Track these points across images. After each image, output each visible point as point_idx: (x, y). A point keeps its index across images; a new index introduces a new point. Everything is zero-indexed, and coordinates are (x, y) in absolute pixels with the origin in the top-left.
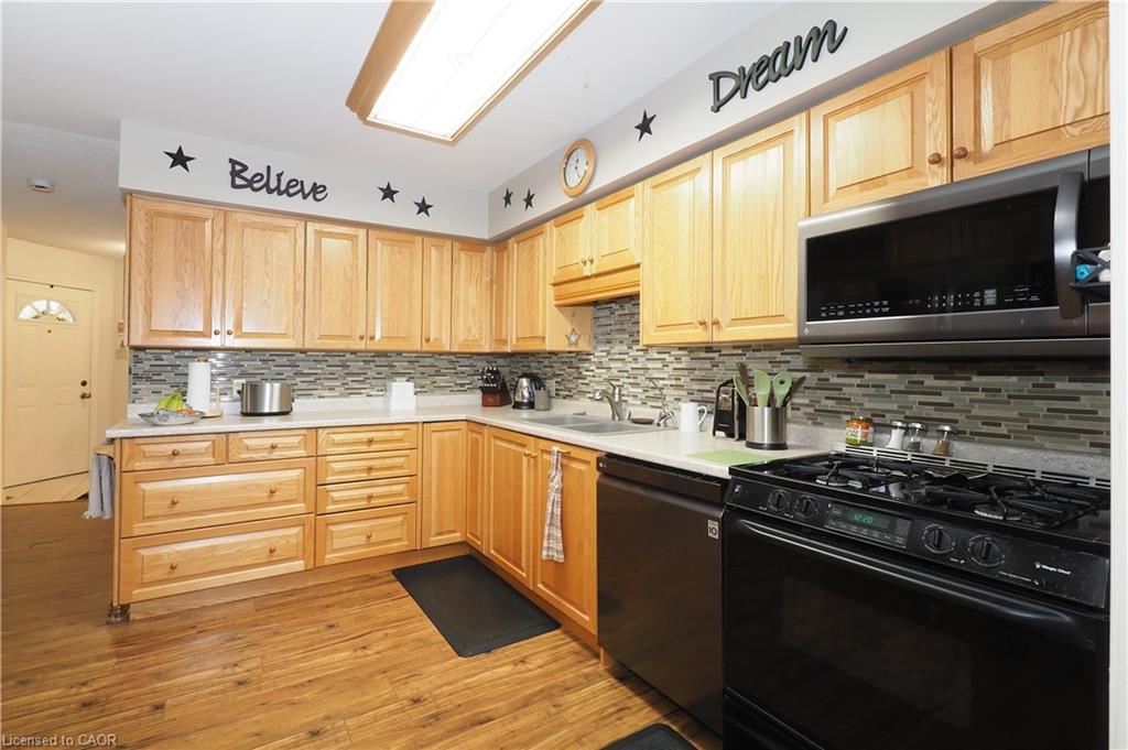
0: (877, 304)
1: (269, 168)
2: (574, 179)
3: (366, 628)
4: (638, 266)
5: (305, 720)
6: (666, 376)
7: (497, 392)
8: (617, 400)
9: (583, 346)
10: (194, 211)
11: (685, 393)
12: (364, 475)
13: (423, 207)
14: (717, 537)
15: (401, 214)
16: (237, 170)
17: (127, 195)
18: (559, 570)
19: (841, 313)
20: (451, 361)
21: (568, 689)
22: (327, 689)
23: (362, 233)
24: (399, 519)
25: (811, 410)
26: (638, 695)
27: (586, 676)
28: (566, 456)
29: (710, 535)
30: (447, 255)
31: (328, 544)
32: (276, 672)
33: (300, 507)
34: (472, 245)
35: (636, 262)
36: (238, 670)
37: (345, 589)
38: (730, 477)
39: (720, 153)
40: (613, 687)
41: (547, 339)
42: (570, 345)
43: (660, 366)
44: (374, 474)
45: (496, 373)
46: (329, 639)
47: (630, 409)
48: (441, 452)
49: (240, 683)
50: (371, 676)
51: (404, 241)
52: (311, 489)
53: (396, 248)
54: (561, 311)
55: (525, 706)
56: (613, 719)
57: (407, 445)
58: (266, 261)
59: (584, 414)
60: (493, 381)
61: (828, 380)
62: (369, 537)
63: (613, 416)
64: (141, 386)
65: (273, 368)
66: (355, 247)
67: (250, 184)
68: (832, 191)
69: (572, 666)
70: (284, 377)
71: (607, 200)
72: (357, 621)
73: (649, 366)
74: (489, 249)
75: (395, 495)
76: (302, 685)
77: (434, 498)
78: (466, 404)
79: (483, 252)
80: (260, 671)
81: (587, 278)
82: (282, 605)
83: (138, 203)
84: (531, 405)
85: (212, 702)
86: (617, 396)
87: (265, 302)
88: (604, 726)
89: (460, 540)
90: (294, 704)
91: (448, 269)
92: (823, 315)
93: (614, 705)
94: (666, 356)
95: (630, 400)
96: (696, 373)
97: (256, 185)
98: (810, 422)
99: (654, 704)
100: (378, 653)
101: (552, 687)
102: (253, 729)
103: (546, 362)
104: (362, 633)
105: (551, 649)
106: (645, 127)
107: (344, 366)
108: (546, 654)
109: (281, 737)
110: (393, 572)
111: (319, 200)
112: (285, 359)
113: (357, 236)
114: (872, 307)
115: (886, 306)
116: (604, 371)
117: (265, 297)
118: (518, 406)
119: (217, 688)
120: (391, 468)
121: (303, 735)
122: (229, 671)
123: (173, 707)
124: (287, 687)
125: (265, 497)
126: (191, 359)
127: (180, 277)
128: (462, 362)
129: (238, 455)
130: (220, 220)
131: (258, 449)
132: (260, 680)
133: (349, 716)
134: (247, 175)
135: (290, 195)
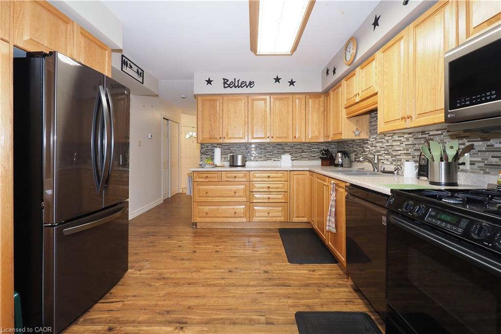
0: (488, 94)
1: (235, 79)
2: (349, 57)
3: (259, 245)
4: (376, 94)
5: (229, 267)
6: (402, 149)
7: (328, 160)
8: (376, 162)
9: (364, 136)
10: (214, 98)
11: (411, 157)
12: (267, 190)
13: (292, 83)
14: (385, 224)
15: (284, 88)
16: (225, 81)
17: (196, 96)
18: (335, 236)
19: (468, 103)
20: (308, 146)
21: (328, 286)
22: (240, 260)
23: (268, 97)
24: (280, 208)
25: (482, 165)
26: (361, 299)
27: (339, 284)
28: (337, 185)
29: (383, 223)
30: (303, 102)
31: (254, 214)
32: (227, 251)
33: (244, 199)
34: (314, 95)
35: (376, 91)
36: (218, 247)
38: (390, 194)
39: (412, 26)
40: (350, 292)
41: (343, 134)
42: (356, 136)
43: (399, 143)
44: (271, 190)
45: (327, 151)
46: (247, 246)
47: (385, 166)
48: (298, 183)
49: (216, 251)
50: (255, 260)
51: (285, 98)
52: (248, 193)
53: (281, 101)
54: (350, 120)
55: (306, 286)
56: (342, 303)
57: (283, 179)
58: (235, 112)
59: (363, 169)
60: (326, 154)
61: (493, 146)
62: (269, 213)
63: (374, 169)
64: (204, 156)
65: (241, 150)
66: (266, 103)
67: (229, 86)
68: (471, 30)
69: (335, 278)
70: (244, 153)
71: (364, 64)
72: (258, 242)
73: (394, 144)
74: (323, 96)
75: (279, 199)
76: (233, 257)
77: (295, 201)
78: (315, 164)
79: (320, 98)
80: (223, 249)
81: (358, 103)
83: (199, 98)
84: (342, 165)
85: (207, 254)
86: (376, 159)
88: (336, 304)
89: (306, 221)
90: (228, 261)
91: (304, 107)
92: (458, 105)
93: (346, 299)
94: (402, 138)
95: (385, 162)
96: (417, 146)
97: (231, 86)
98: (482, 172)
99: (367, 305)
100: (260, 254)
101: (321, 283)
102: (215, 265)
103: (351, 145)
105: (328, 270)
106: (376, 24)
107: (265, 149)
108: (325, 271)
109: (221, 269)
110: (279, 229)
111: (252, 87)
113: (266, 99)
114: (485, 97)
115: (494, 94)
116: (374, 148)
118: (337, 165)
119: (210, 251)
120: (277, 188)
121: (227, 270)
122: (215, 247)
123: (198, 252)
124: (228, 256)
125: (233, 194)
126: (216, 147)
127: (210, 120)
128: (314, 146)
129: (224, 179)
130: (221, 100)
131: (230, 178)
132: (222, 252)
133: (243, 270)
134: (228, 83)
135: (242, 87)
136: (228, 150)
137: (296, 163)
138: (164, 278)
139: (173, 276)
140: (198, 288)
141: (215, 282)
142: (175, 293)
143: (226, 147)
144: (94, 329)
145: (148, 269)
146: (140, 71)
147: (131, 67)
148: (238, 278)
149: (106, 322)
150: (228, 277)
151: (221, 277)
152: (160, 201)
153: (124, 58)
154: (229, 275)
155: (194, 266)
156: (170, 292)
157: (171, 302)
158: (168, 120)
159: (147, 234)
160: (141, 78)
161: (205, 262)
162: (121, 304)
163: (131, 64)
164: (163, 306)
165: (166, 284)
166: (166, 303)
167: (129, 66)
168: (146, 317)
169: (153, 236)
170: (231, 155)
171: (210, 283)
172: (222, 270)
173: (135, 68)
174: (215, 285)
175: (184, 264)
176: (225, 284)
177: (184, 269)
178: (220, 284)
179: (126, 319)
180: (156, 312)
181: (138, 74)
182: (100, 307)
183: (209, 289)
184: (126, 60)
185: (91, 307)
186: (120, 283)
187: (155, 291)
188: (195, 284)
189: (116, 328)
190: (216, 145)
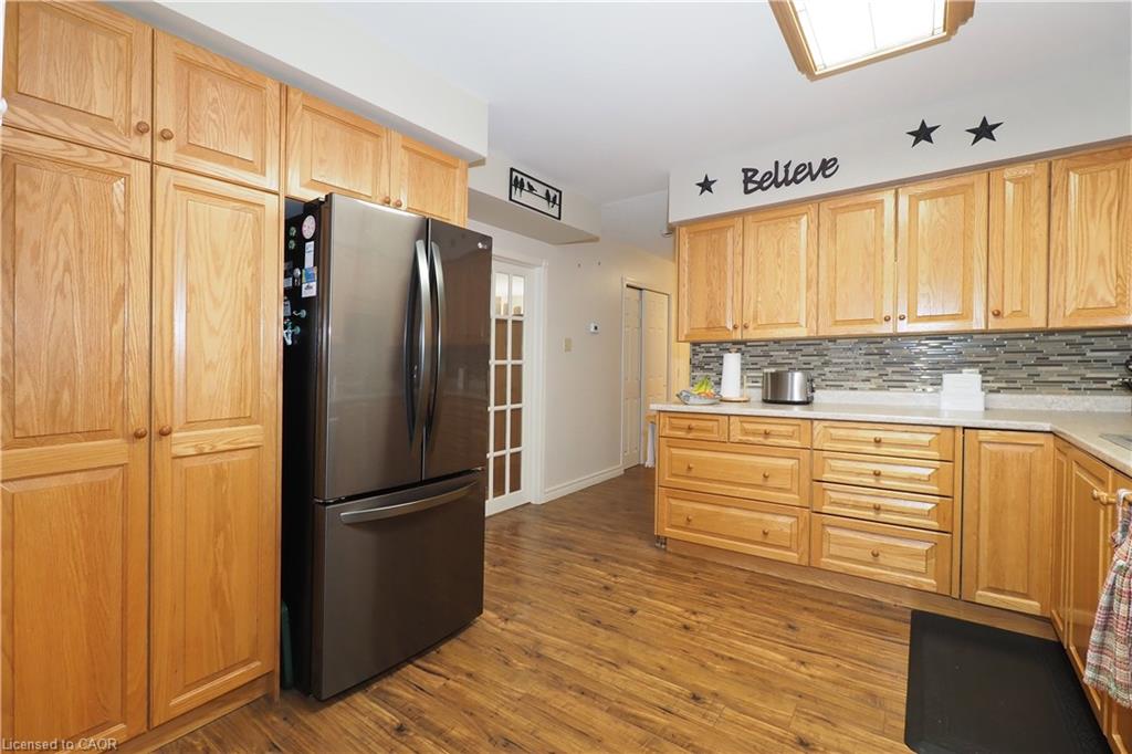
1: (777, 163)
3: (821, 646)
5: (699, 683)
10: (718, 224)
12: (869, 481)
13: (984, 131)
16: (749, 175)
17: (674, 228)
20: (1070, 343)
22: (737, 674)
23: (886, 196)
24: (924, 547)
31: (826, 547)
32: (714, 636)
33: (794, 498)
34: (1097, 155)
36: (693, 617)
37: (840, 603)
44: (885, 483)
46: (779, 636)
49: (686, 627)
50: (784, 690)
51: (954, 187)
52: (805, 483)
57: (935, 454)
58: (779, 255)
62: (876, 555)
64: (698, 373)
65: (800, 358)
66: (880, 214)
67: (760, 186)
70: (811, 366)
72: (821, 636)
75: (918, 515)
76: (723, 657)
80: (705, 627)
82: (767, 587)
83: (683, 230)
85: (659, 628)
87: (778, 293)
90: (703, 666)
97: (765, 185)
100: (811, 676)
102: (663, 663)
104: (813, 649)
107: (882, 354)
109: (673, 681)
110: (912, 611)
111: (830, 176)
112: (812, 348)
113: (882, 202)
117: (778, 288)
119: (670, 621)
120: (911, 479)
121: (687, 691)
122: (687, 614)
123: (639, 617)
124: (710, 651)
125: (759, 480)
126: (728, 350)
127: (709, 283)
128: (1097, 343)
129: (737, 436)
130: (739, 226)
131: (754, 433)
132: (699, 634)
133: (734, 707)
134: (758, 178)
135: (798, 182)
136: (763, 359)
137: (1005, 400)
138: (539, 656)
139: (558, 657)
140: (597, 711)
141: (642, 714)
142: (544, 702)
143: (759, 351)
144: (380, 715)
145: (521, 621)
146: (552, 193)
147: (531, 189)
148: (707, 728)
149: (403, 710)
150: (682, 712)
151: (663, 705)
152: (616, 470)
153: (515, 174)
154: (687, 709)
155: (614, 650)
156: (534, 694)
157: (524, 723)
158: (641, 289)
159: (558, 542)
160: (556, 207)
161: (644, 646)
162: (442, 681)
163: (532, 183)
164: (506, 722)
165: (535, 671)
166: (514, 717)
167: (526, 187)
168: (466, 732)
169: (567, 548)
170: (773, 370)
171: (629, 710)
172: (674, 687)
173: (541, 190)
174: (637, 722)
175: (595, 635)
176: (664, 729)
177: (591, 649)
178: (652, 725)
179: (432, 720)
180: (486, 732)
181: (549, 201)
182: (411, 674)
183: (620, 726)
184: (520, 177)
185: (398, 667)
186: (462, 636)
187: (508, 680)
188: (594, 696)
189: (409, 730)
190: (729, 346)
